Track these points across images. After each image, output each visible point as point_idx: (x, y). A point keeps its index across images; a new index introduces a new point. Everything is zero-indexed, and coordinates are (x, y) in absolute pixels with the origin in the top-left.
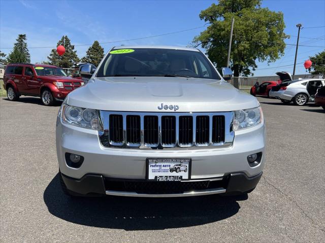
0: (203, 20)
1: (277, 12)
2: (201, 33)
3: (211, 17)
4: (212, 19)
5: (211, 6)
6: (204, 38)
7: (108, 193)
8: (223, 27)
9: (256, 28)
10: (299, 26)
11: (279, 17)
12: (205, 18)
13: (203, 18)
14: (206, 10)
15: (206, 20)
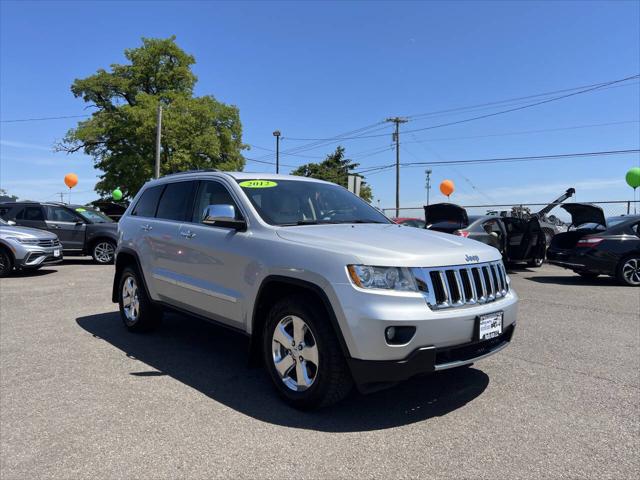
0: (81, 99)
1: (228, 105)
2: (80, 123)
3: (99, 94)
4: (100, 98)
5: (97, 74)
6: (91, 135)
7: (438, 367)
8: (137, 119)
9: (199, 129)
10: (277, 134)
11: (232, 113)
12: (84, 95)
13: (80, 95)
14: (87, 80)
15: (86, 99)
